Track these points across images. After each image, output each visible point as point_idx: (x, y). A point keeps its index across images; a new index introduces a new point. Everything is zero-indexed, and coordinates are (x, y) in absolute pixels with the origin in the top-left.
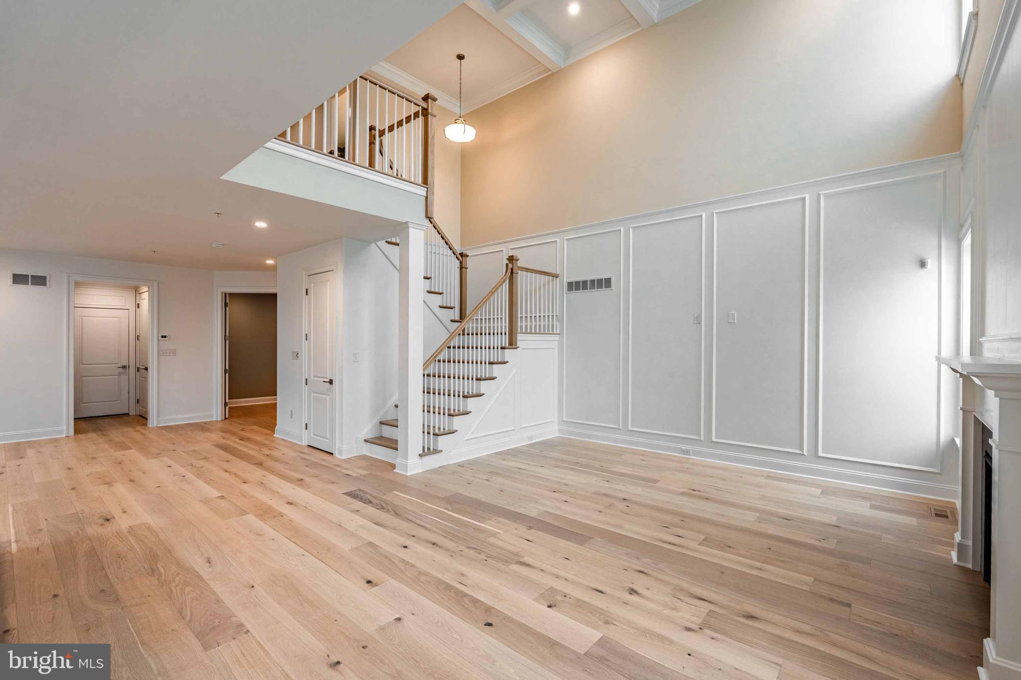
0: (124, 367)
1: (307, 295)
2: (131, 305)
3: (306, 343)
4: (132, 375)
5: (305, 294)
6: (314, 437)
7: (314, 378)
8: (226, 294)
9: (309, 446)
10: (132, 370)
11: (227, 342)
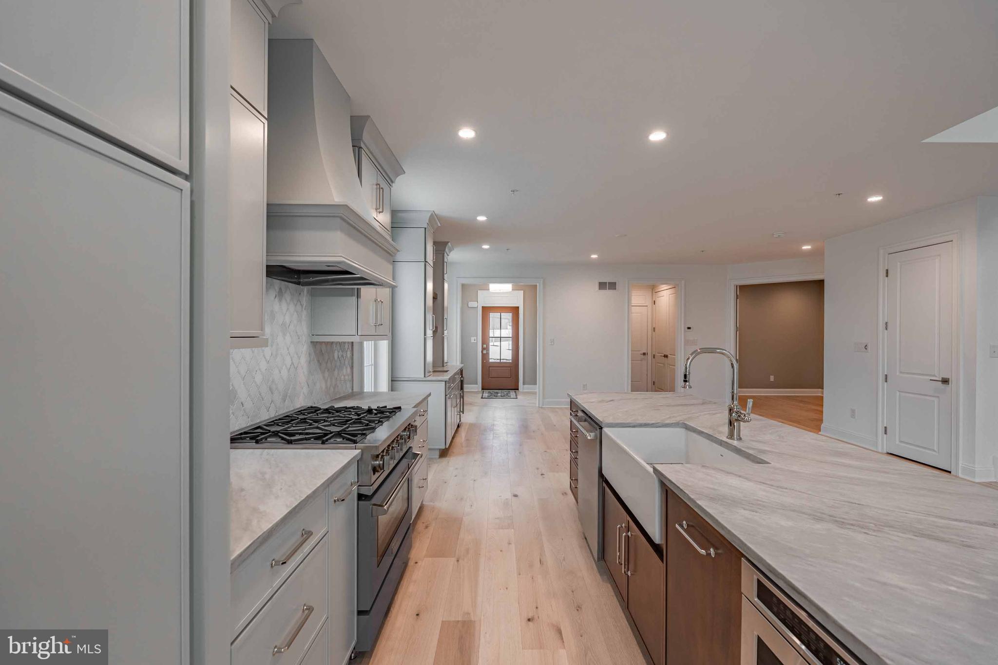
0: (644, 354)
1: (887, 276)
2: (649, 302)
3: (886, 333)
4: (650, 361)
5: (885, 275)
6: (900, 443)
7: (901, 375)
8: (737, 286)
9: (888, 453)
10: (650, 357)
11: (738, 332)
